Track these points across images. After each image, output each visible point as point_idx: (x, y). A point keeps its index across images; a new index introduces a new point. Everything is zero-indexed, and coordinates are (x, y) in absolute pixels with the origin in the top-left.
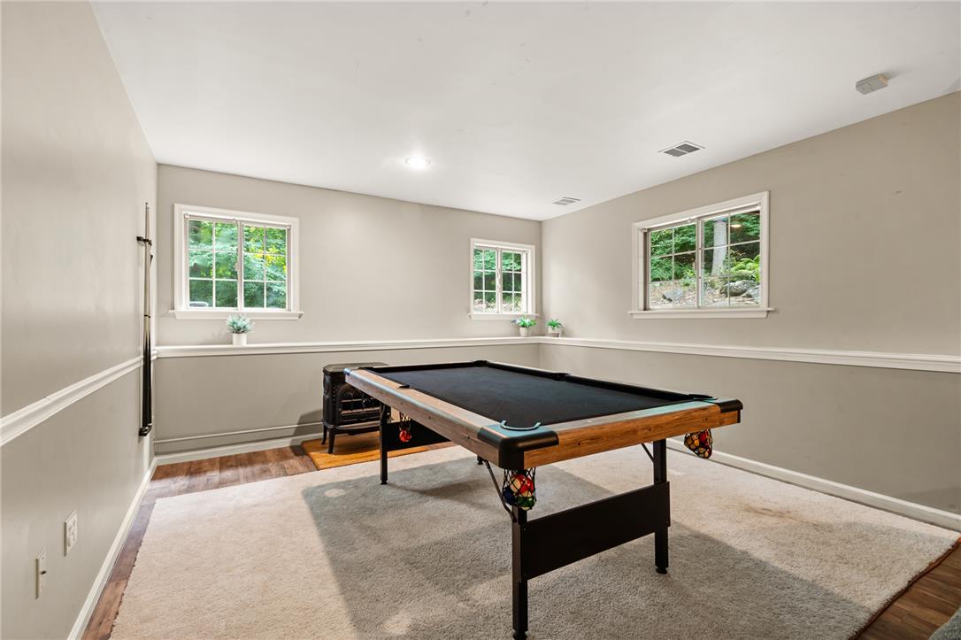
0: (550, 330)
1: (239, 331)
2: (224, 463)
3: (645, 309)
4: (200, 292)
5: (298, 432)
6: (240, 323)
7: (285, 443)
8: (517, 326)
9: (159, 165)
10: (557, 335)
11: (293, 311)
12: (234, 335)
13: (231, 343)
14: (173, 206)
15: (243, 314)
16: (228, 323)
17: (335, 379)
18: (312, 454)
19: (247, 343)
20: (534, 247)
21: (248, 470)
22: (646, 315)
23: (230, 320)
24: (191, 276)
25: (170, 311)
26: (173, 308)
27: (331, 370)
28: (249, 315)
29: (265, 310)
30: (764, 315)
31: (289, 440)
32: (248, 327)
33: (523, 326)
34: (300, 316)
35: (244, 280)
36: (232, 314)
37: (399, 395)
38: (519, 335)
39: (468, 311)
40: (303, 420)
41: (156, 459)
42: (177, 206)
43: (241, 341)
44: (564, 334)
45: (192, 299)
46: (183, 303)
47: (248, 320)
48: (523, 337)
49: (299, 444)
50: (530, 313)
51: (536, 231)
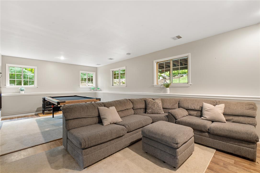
0: (98, 90)
1: (22, 90)
2: (18, 117)
3: (113, 86)
4: (12, 82)
5: (37, 111)
6: (22, 89)
7: (34, 114)
8: (91, 89)
9: (2, 56)
10: (99, 91)
11: (36, 86)
12: (21, 91)
13: (20, 93)
14: (6, 64)
15: (23, 87)
16: (19, 89)
17: (44, 100)
18: (39, 115)
19: (24, 93)
20: (95, 73)
21: (24, 118)
22: (113, 87)
23: (20, 88)
24: (10, 79)
25: (5, 86)
26: (6, 86)
27: (43, 98)
28: (24, 87)
29: (29, 86)
30: (125, 87)
31: (35, 113)
32: (24, 90)
33: (92, 89)
34: (37, 87)
35: (23, 80)
36: (20, 87)
37: (53, 100)
38: (91, 91)
39: (79, 86)
40: (38, 109)
41: (2, 117)
42: (7, 64)
43: (23, 93)
44: (101, 91)
45: (10, 84)
46: (8, 85)
47: (24, 88)
48: (92, 91)
49: (37, 114)
50: (94, 86)
51: (95, 70)
